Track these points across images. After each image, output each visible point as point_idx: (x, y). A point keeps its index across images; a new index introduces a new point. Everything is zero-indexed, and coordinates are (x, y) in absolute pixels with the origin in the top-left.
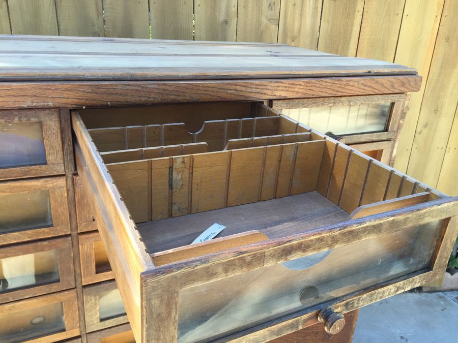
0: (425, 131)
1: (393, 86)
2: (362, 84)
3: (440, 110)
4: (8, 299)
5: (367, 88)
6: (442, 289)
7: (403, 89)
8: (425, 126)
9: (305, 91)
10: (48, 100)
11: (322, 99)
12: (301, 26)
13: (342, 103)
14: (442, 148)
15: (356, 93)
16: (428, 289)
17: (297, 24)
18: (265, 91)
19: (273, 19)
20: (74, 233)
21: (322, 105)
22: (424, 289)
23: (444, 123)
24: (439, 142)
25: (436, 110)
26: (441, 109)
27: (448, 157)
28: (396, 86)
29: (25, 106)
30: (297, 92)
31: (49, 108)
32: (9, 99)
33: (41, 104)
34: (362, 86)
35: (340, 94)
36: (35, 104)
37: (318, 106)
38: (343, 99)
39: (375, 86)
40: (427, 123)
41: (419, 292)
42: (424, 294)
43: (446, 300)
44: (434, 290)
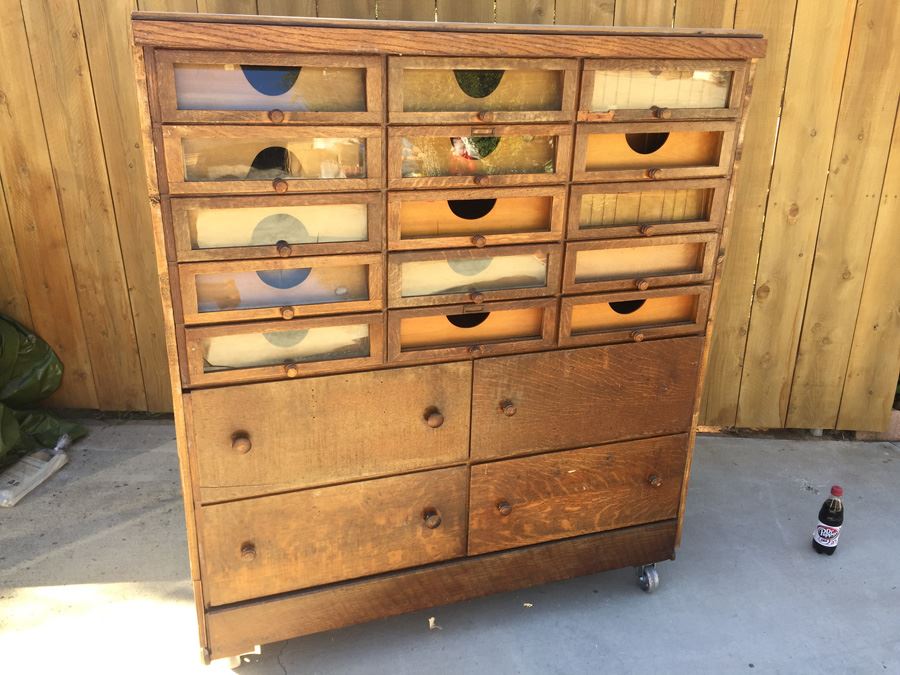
0: (845, 168)
1: (728, 49)
2: (689, 44)
3: (866, 135)
4: (323, 250)
5: (696, 50)
6: (889, 438)
7: (743, 54)
8: (845, 160)
9: (620, 50)
10: (375, 45)
11: (641, 61)
12: (646, 12)
13: (667, 67)
14: (873, 196)
15: (681, 56)
16: (864, 436)
17: (640, 10)
18: (574, 47)
19: (605, 4)
20: (384, 190)
21: (642, 68)
22: (858, 436)
23: (874, 156)
24: (868, 185)
25: (860, 136)
26: (869, 132)
27: (885, 210)
28: (733, 49)
29: (356, 50)
30: (612, 50)
31: (375, 54)
32: (345, 43)
33: (368, 50)
34: (689, 48)
35: (661, 55)
36: (364, 49)
37: (637, 68)
38: (667, 62)
39: (705, 48)
40: (847, 157)
41: (850, 440)
42: (858, 443)
43: (893, 451)
44: (874, 438)
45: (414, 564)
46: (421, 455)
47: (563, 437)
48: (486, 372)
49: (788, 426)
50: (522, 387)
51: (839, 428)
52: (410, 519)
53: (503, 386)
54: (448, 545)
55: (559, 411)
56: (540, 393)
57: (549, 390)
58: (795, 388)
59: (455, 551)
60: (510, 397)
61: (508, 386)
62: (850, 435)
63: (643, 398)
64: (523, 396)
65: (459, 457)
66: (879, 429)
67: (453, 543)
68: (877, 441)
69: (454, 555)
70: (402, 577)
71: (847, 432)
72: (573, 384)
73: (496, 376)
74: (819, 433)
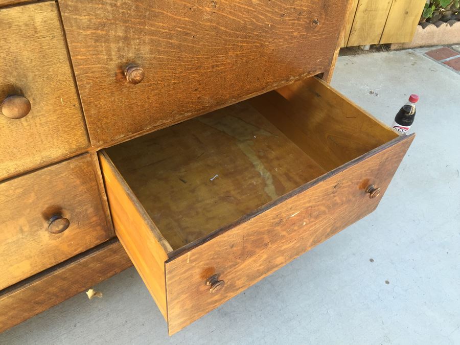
6: (411, 46)
16: (396, 47)
22: (392, 47)
41: (387, 51)
42: (392, 52)
43: (416, 55)
44: (402, 48)
45: (49, 266)
46: (13, 157)
47: (207, 98)
48: (84, 19)
49: (349, 45)
50: (147, 38)
51: (382, 43)
52: (26, 229)
53: (117, 39)
54: (88, 237)
55: (199, 67)
56: (172, 46)
57: (185, 40)
58: (358, 14)
59: (97, 239)
60: (131, 55)
61: (126, 39)
62: (387, 47)
63: (293, 37)
64: (151, 52)
65: (74, 147)
66: (407, 41)
67: (94, 233)
68: (403, 49)
69: (98, 242)
70: (36, 283)
71: (385, 45)
72: (216, 28)
73: (103, 25)
74: (367, 48)
